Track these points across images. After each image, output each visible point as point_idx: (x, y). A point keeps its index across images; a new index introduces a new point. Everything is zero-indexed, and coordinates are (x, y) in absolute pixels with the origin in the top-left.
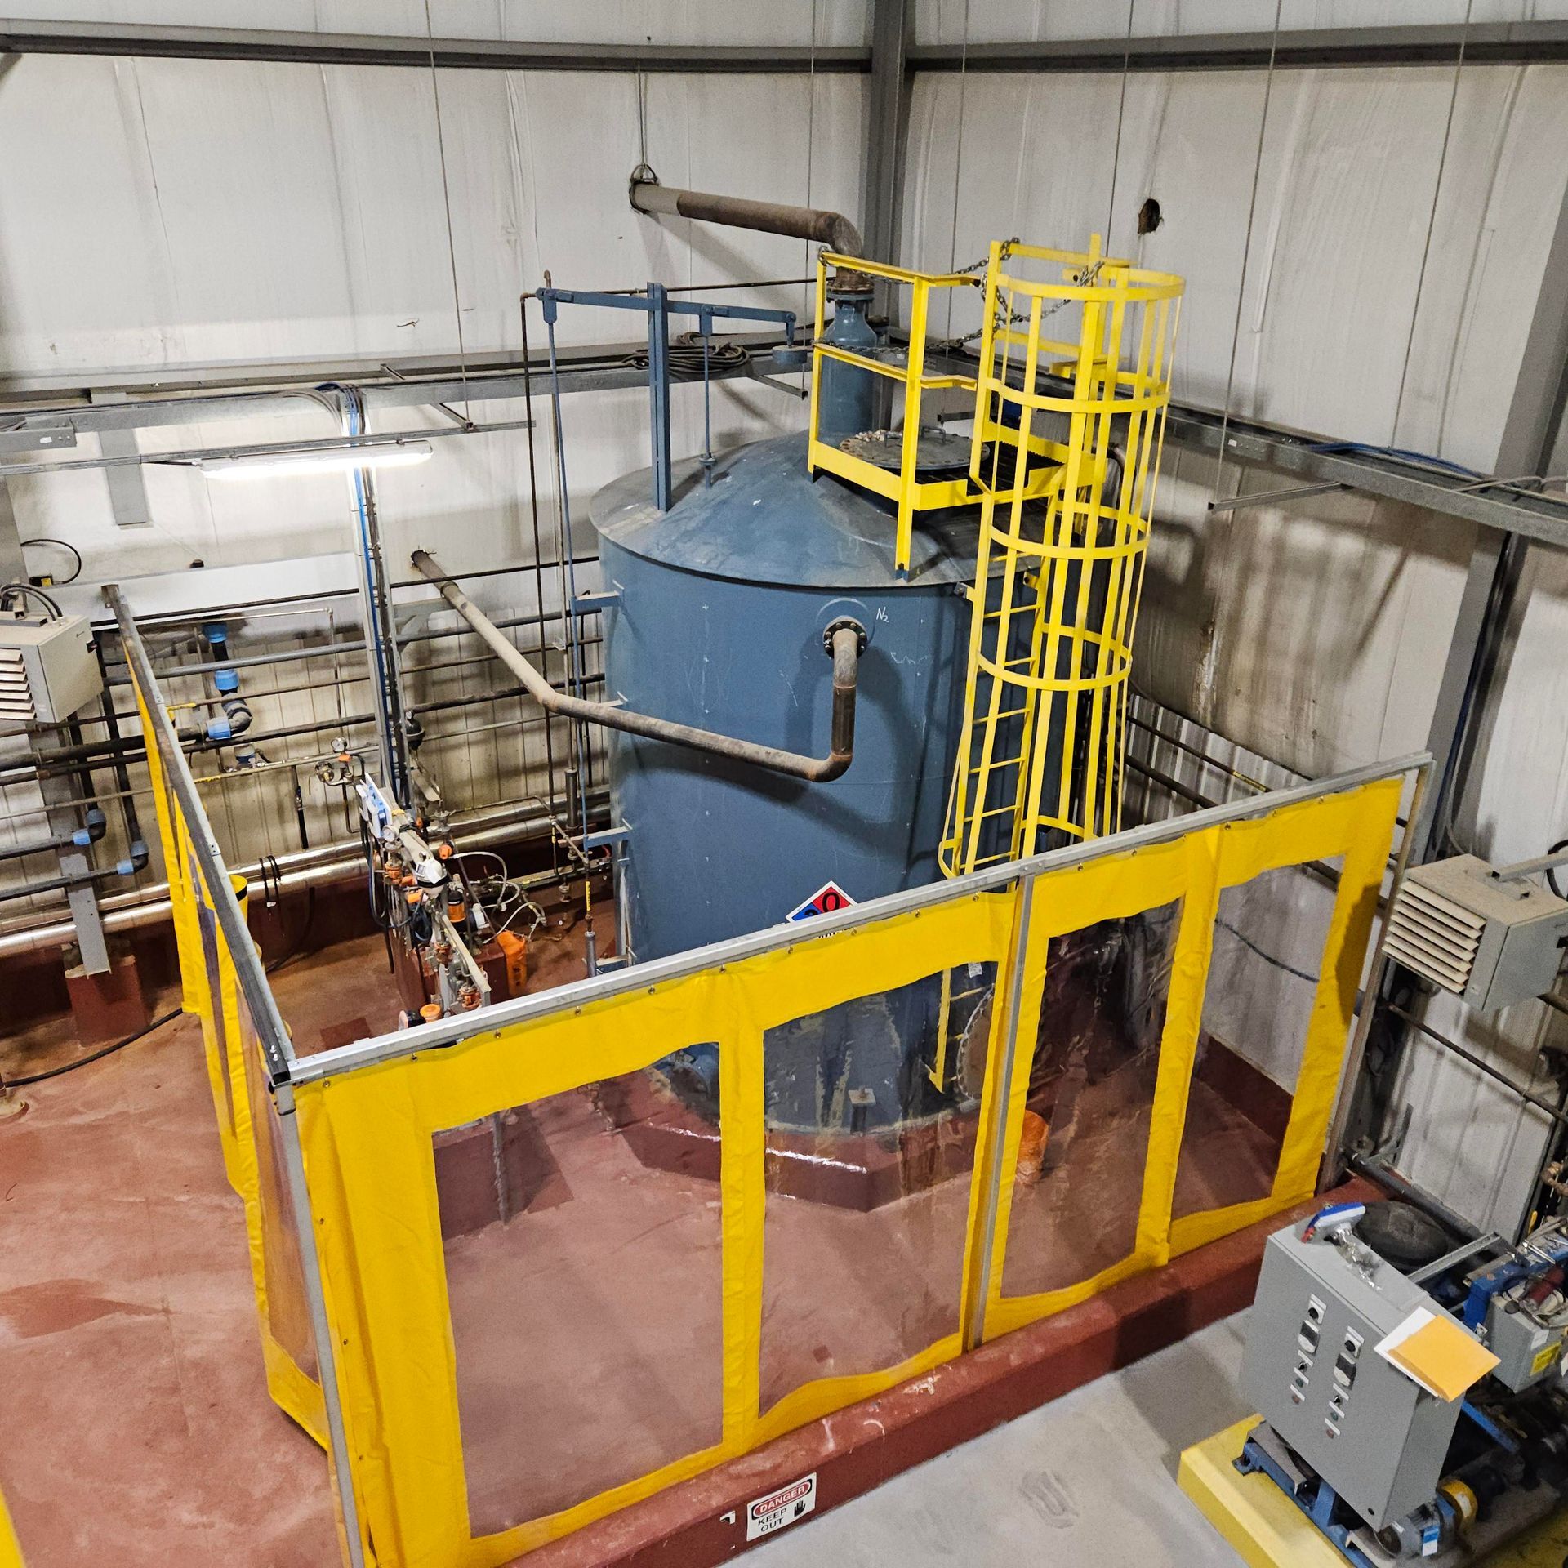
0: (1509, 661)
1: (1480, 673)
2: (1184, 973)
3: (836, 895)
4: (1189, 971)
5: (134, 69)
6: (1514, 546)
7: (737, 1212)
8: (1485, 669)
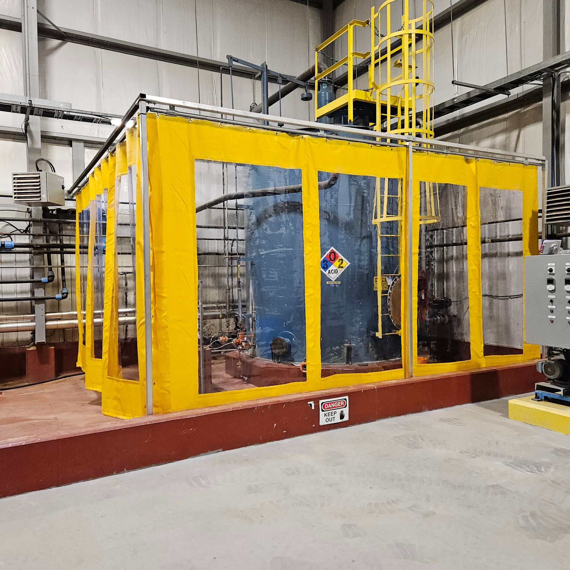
0: (564, 140)
1: (555, 141)
2: (471, 225)
3: (334, 253)
4: (473, 224)
5: (101, 52)
6: (556, 96)
7: (310, 252)
8: (556, 141)
